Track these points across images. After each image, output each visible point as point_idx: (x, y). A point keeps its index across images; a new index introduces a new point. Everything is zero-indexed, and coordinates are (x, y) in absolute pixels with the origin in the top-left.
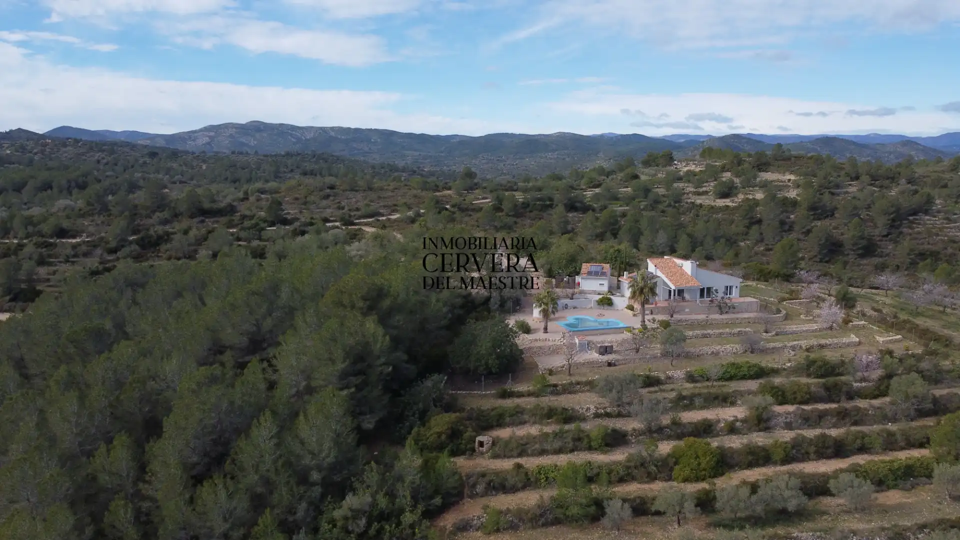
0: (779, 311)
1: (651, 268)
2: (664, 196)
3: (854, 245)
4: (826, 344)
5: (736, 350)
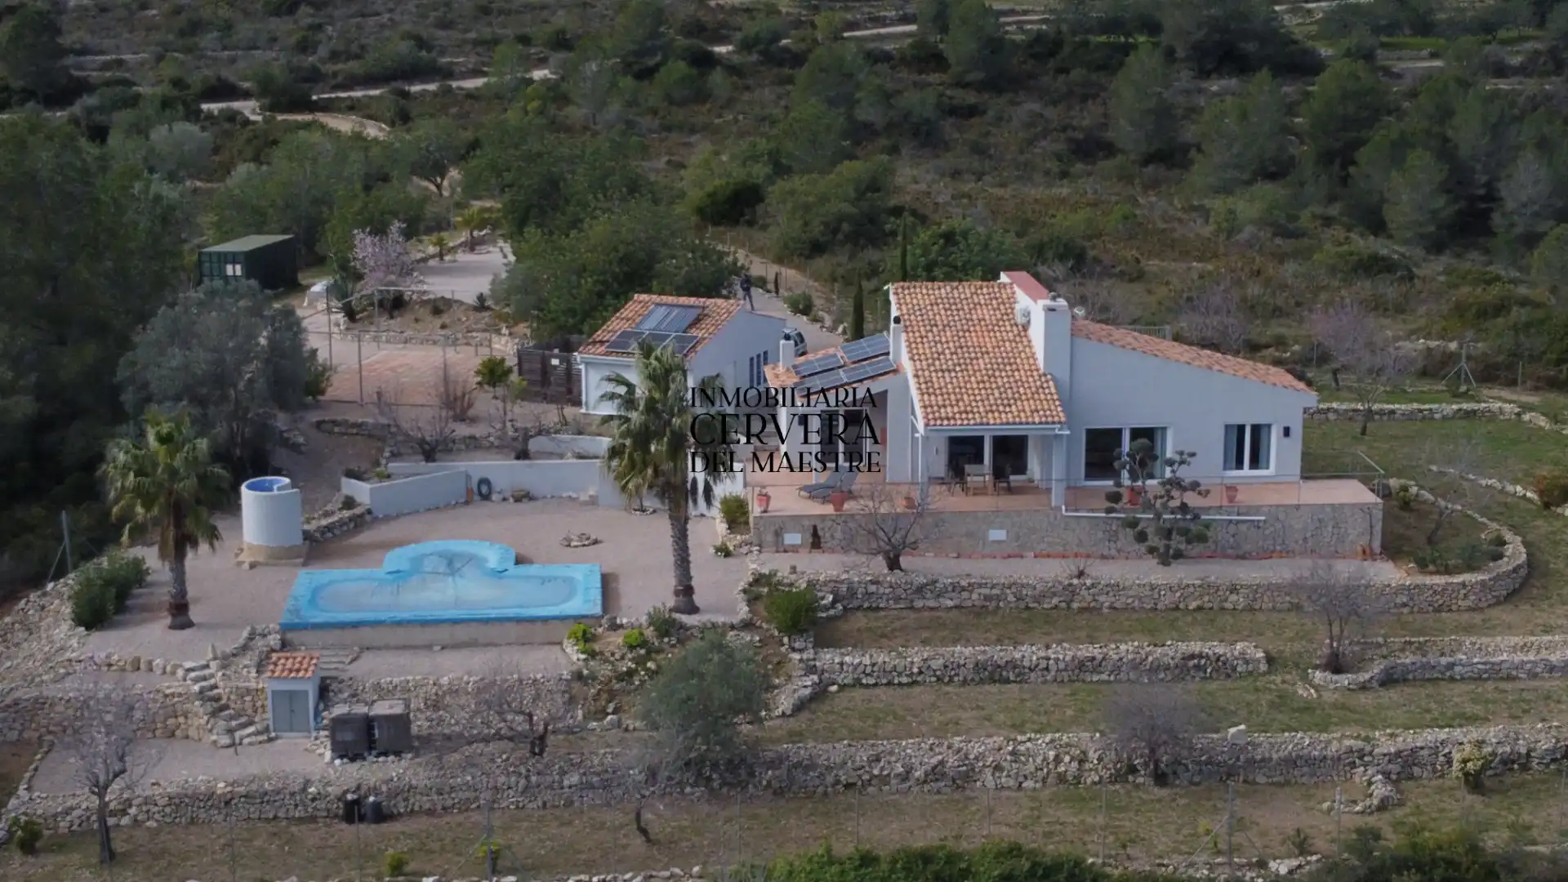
0: (1485, 558)
5: (1075, 764)
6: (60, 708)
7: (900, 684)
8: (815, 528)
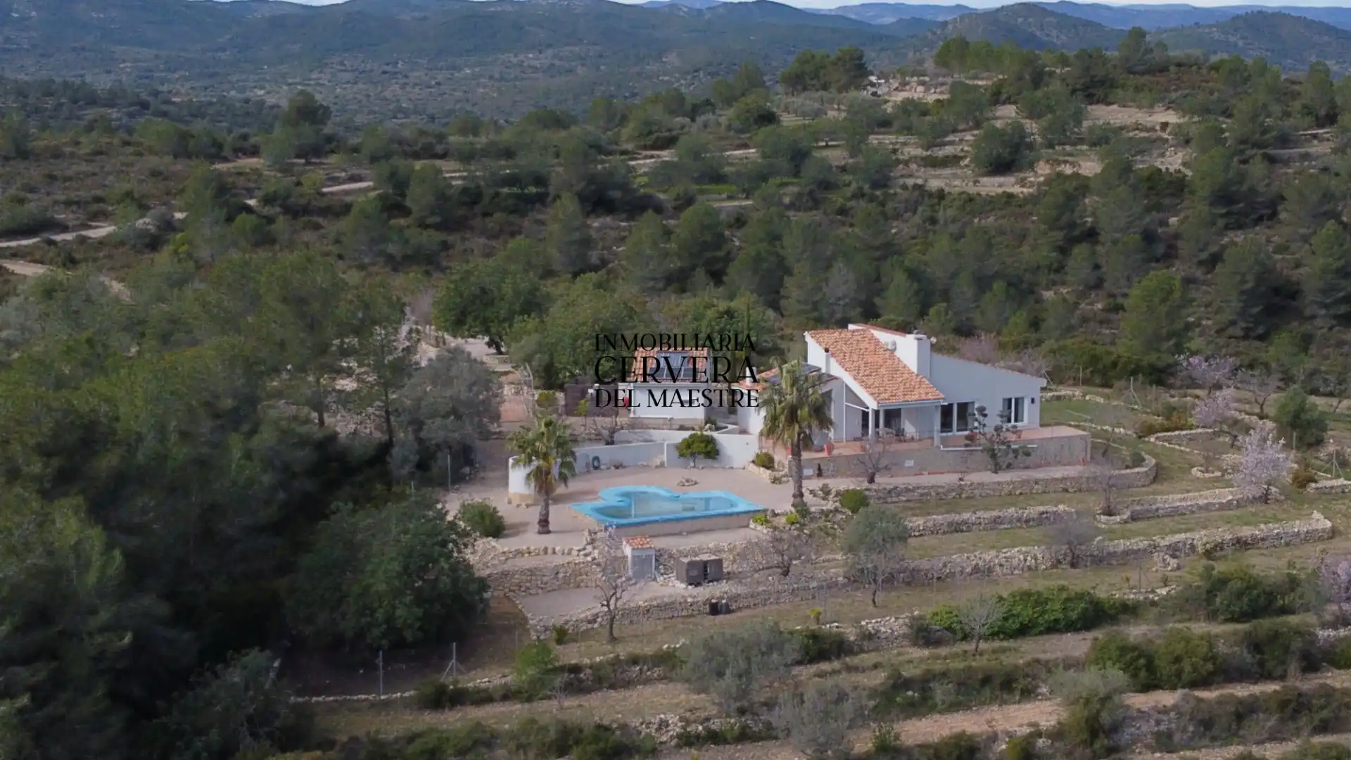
0: (1138, 461)
1: (816, 355)
2: (843, 169)
3: (1324, 292)
4: (1254, 538)
5: (1033, 561)
8: (819, 465)
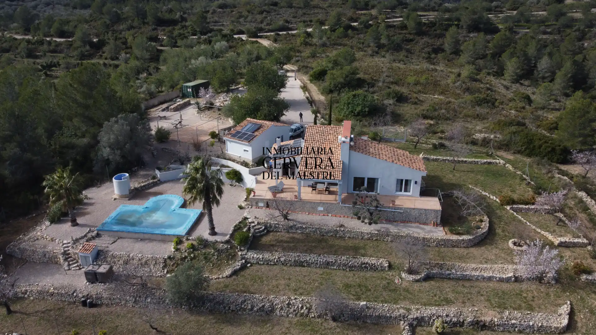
4: (492, 323)
5: (307, 310)
6: (28, 252)
7: (271, 264)
8: (267, 202)
